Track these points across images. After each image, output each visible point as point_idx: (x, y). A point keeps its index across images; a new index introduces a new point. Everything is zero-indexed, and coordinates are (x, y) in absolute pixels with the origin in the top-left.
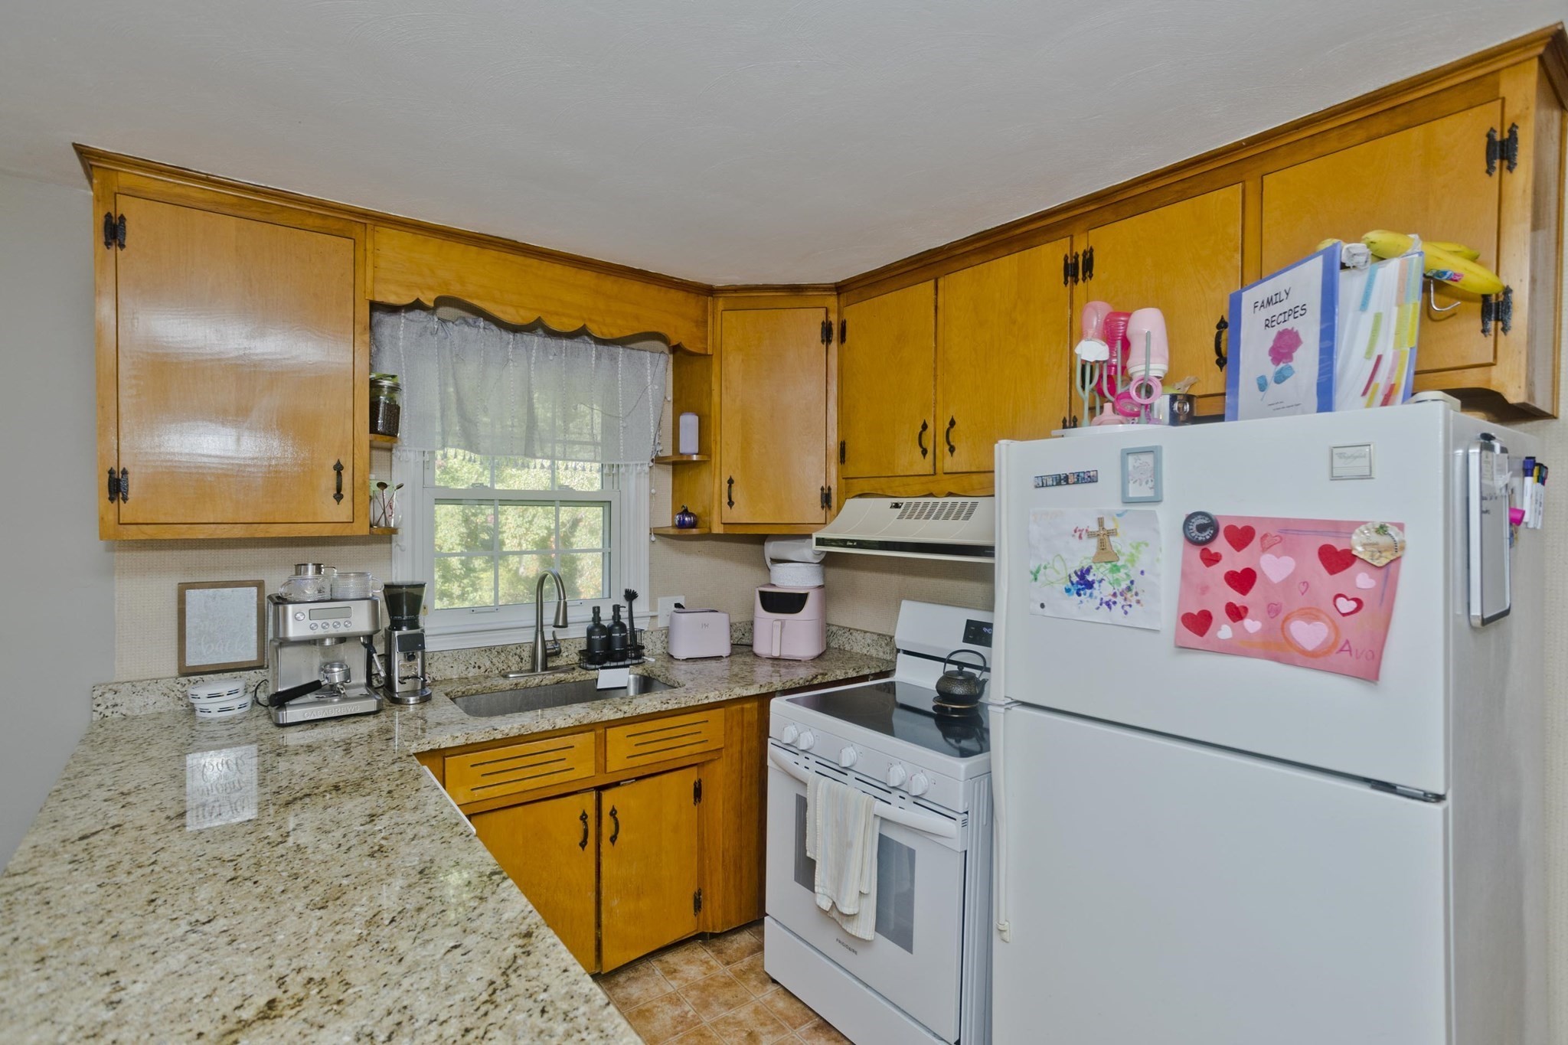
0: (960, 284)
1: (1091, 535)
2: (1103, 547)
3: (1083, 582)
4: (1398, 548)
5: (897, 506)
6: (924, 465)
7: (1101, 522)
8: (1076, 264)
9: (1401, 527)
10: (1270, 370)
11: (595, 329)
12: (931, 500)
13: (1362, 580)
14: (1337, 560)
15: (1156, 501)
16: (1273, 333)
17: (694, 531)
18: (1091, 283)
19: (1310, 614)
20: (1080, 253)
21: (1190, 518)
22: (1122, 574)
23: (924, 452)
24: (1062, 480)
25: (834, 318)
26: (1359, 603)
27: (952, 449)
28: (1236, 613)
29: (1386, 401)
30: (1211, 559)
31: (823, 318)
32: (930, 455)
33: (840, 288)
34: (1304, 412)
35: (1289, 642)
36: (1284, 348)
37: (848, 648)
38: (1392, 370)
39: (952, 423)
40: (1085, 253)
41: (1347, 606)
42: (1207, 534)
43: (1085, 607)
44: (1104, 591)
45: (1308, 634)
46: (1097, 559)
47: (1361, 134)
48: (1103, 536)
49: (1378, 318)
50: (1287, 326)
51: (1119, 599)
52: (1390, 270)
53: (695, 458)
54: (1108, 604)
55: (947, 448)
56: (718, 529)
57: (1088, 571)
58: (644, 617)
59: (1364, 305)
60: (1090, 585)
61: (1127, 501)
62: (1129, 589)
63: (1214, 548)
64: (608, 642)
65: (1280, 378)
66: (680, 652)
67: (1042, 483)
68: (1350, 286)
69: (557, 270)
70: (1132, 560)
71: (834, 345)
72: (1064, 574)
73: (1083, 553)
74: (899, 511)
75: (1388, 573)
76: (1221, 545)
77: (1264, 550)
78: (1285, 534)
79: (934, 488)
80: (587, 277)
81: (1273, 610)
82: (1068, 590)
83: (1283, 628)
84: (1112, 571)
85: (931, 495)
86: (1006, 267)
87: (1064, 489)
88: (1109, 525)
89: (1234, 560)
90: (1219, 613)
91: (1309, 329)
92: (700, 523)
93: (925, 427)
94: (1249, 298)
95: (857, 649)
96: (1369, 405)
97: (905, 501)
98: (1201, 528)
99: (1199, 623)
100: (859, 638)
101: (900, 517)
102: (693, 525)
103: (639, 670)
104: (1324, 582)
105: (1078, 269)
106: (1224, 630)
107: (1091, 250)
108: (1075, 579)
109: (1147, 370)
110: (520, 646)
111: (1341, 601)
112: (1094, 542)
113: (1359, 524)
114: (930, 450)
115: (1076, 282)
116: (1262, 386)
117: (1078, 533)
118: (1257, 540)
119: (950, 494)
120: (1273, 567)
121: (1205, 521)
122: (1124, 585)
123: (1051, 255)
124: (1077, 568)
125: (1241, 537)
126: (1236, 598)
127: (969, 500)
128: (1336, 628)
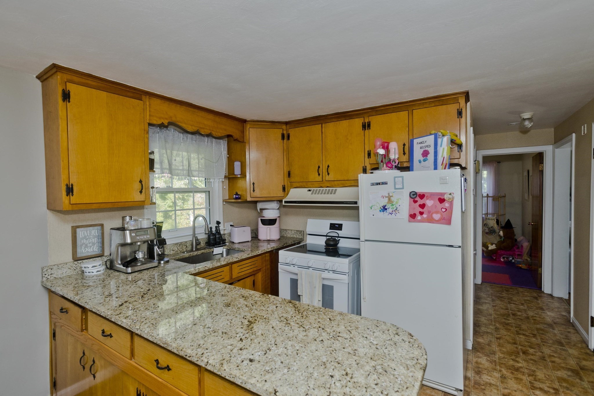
0: (331, 127)
1: (386, 197)
2: (389, 199)
3: (384, 209)
4: (453, 198)
5: (310, 190)
6: (319, 179)
7: (389, 194)
8: (365, 125)
9: (453, 193)
10: (422, 159)
11: (214, 134)
12: (321, 189)
13: (447, 205)
14: (442, 201)
15: (403, 188)
16: (422, 150)
17: (239, 200)
18: (370, 131)
19: (437, 212)
20: (367, 122)
21: (410, 193)
22: (394, 206)
23: (319, 175)
24: (378, 184)
25: (285, 132)
26: (446, 209)
27: (328, 174)
28: (421, 213)
29: (445, 168)
30: (415, 202)
31: (282, 132)
32: (321, 176)
33: (287, 123)
34: (431, 170)
35: (433, 218)
36: (425, 154)
37: (285, 235)
38: (446, 160)
39: (328, 166)
40: (368, 122)
41: (444, 210)
42: (415, 196)
43: (385, 214)
44: (390, 211)
45: (436, 217)
46: (388, 203)
47: (433, 105)
48: (389, 197)
49: (444, 149)
50: (427, 149)
51: (394, 212)
52: (445, 139)
53: (239, 176)
54: (391, 214)
55: (327, 173)
56: (249, 199)
57: (386, 206)
58: (224, 229)
59: (441, 146)
60: (386, 209)
61: (395, 189)
62: (396, 210)
63: (416, 199)
64: (215, 239)
65: (424, 161)
66: (236, 241)
67: (373, 184)
68: (439, 141)
69: (203, 114)
70: (397, 203)
71: (285, 140)
72: (379, 207)
73: (384, 202)
74: (311, 192)
75: (451, 203)
76: (418, 199)
77: (427, 199)
78: (432, 195)
79: (322, 185)
80: (211, 116)
81: (429, 212)
82: (380, 211)
83: (431, 216)
84: (392, 206)
85: (321, 187)
86: (345, 124)
87: (379, 186)
88: (391, 195)
89: (420, 202)
90: (418, 214)
91: (431, 150)
92: (242, 198)
93: (319, 167)
94: (415, 141)
95: (289, 236)
96: (442, 169)
97: (312, 189)
98: (413, 195)
99: (413, 216)
100: (289, 232)
101: (312, 194)
102: (239, 198)
103: (226, 247)
104: (439, 205)
105: (366, 126)
106: (419, 217)
107: (370, 122)
108: (382, 208)
109: (395, 157)
110: (186, 242)
111: (443, 209)
112: (387, 199)
113: (446, 193)
114: (321, 174)
115: (366, 129)
116: (420, 162)
117: (383, 197)
118: (425, 197)
119: (328, 187)
120: (429, 203)
121: (414, 193)
122: (395, 209)
123: (358, 122)
124: (383, 205)
125: (422, 196)
126: (421, 210)
127: (334, 189)
128: (442, 215)
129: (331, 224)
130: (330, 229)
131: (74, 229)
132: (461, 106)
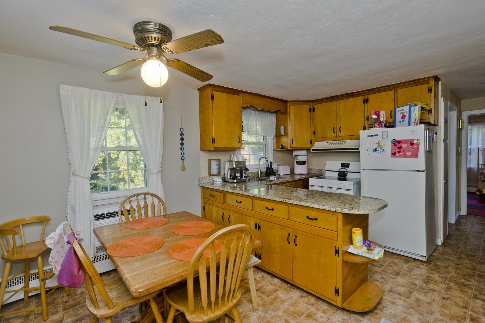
0: (342, 103)
1: (377, 143)
2: (379, 145)
3: (376, 150)
4: (419, 142)
5: (328, 143)
6: (334, 135)
7: (379, 142)
8: (365, 100)
9: (419, 140)
10: (401, 120)
11: (271, 110)
12: (336, 141)
13: (415, 146)
14: (412, 144)
15: (388, 138)
16: (401, 115)
17: (283, 149)
18: (368, 104)
19: (409, 151)
20: (366, 98)
21: (392, 140)
22: (382, 149)
23: (334, 133)
24: (372, 136)
25: (311, 107)
26: (415, 149)
27: (340, 132)
28: (399, 152)
29: (417, 125)
30: (395, 145)
31: (309, 107)
32: (335, 133)
33: (312, 101)
34: (406, 126)
35: (406, 155)
36: (403, 117)
37: (311, 172)
38: (417, 120)
39: (340, 127)
40: (367, 99)
41: (413, 150)
42: (395, 142)
43: (377, 153)
44: (379, 151)
45: (409, 154)
46: (378, 147)
47: (412, 85)
48: (379, 144)
49: (416, 113)
50: (404, 114)
51: (382, 152)
52: (417, 108)
53: (283, 135)
54: (380, 153)
55: (339, 132)
56: (289, 149)
57: (377, 149)
58: (275, 166)
59: (414, 112)
60: (377, 151)
61: (383, 138)
62: (383, 151)
63: (396, 144)
64: (270, 171)
65: (403, 121)
66: (281, 174)
67: (368, 136)
68: (412, 109)
69: (265, 99)
70: (384, 146)
71: (312, 112)
72: (372, 150)
73: (376, 146)
74: (329, 144)
75: (418, 145)
76: (397, 144)
77: (403, 144)
78: (406, 141)
79: (336, 139)
80: (269, 100)
81: (404, 151)
82: (373, 152)
83: (406, 153)
84: (380, 148)
85: (336, 140)
86: (351, 100)
87: (372, 137)
88: (380, 142)
89: (399, 145)
90: (397, 152)
91: (407, 115)
92: (285, 148)
93: (334, 128)
94: (397, 109)
95: (313, 172)
96: (415, 125)
97: (330, 142)
98: (394, 141)
99: (394, 154)
100: (313, 170)
101: (329, 145)
102: (283, 148)
103: (276, 177)
104: (411, 147)
105: (366, 101)
106: (398, 155)
107: (368, 98)
108: (374, 150)
109: (383, 120)
110: (255, 172)
111: (413, 149)
112: (378, 144)
113: (414, 140)
114: (335, 132)
115: (365, 103)
116: (400, 122)
117: (375, 143)
118: (402, 142)
119: (340, 140)
120: (404, 146)
121: (395, 140)
122: (382, 150)
123: (360, 99)
124: (375, 148)
125: (399, 142)
126: (399, 150)
127: (344, 141)
128: (412, 152)
129: (342, 164)
130: (341, 167)
131: (210, 161)
132: (431, 85)
